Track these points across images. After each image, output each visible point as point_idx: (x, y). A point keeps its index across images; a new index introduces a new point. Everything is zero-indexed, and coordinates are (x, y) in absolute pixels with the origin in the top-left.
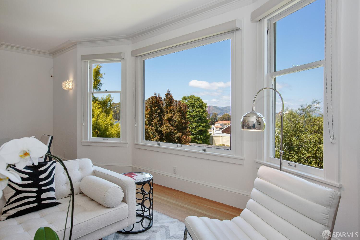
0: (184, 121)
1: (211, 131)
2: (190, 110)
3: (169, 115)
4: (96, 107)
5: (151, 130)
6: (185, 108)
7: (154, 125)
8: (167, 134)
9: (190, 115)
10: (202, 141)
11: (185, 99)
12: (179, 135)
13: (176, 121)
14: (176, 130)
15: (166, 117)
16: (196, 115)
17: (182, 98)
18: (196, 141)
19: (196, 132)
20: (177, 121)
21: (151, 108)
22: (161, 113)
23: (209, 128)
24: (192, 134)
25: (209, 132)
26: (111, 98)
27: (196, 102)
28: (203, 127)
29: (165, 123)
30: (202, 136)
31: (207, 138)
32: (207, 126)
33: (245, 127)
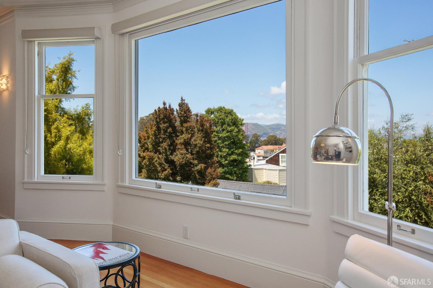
0: (208, 145)
1: (250, 161)
2: (218, 128)
3: (185, 136)
4: (65, 124)
5: (158, 159)
6: (211, 126)
7: (163, 152)
8: (182, 166)
9: (219, 137)
10: (236, 177)
11: (210, 112)
12: (201, 167)
13: (196, 145)
14: (196, 159)
15: (180, 140)
16: (227, 137)
17: (205, 111)
18: (228, 176)
19: (227, 162)
20: (198, 145)
21: (158, 125)
22: (172, 133)
23: (248, 156)
24: (221, 166)
25: (247, 162)
26: (89, 110)
27: (227, 117)
28: (239, 155)
29: (179, 149)
30: (236, 169)
31: (244, 172)
32: (243, 153)
33: (321, 157)
